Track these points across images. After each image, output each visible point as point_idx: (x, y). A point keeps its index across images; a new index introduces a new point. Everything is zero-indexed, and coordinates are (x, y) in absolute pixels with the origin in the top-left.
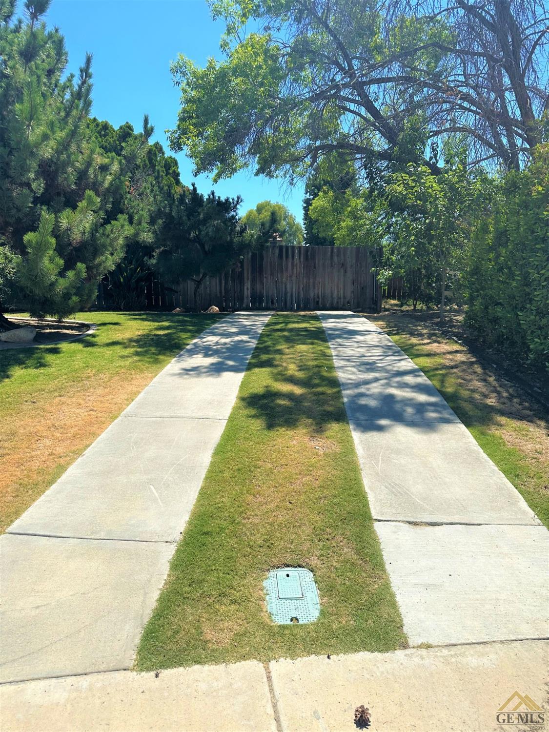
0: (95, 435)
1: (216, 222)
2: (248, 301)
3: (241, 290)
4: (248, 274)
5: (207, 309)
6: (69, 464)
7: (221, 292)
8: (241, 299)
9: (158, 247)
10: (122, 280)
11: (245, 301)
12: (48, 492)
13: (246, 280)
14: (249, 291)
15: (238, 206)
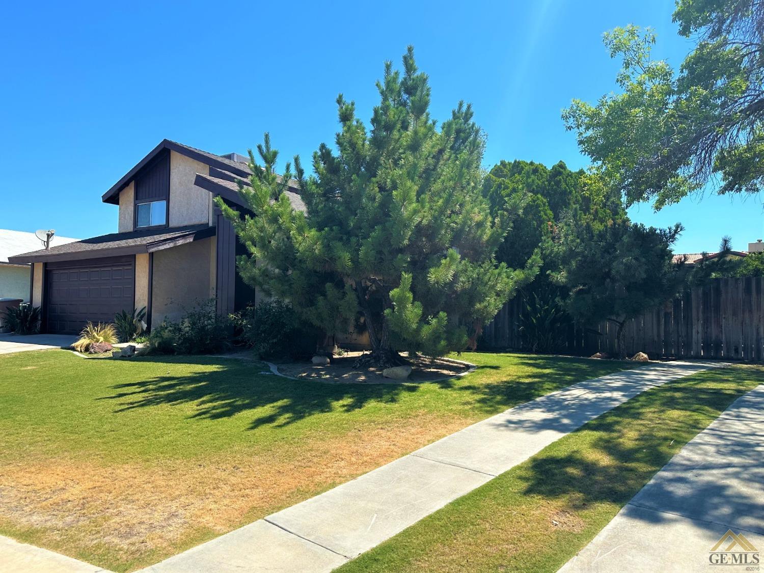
0: (378, 465)
1: (626, 259)
2: (697, 347)
3: (687, 333)
4: (698, 313)
5: (634, 355)
6: (340, 483)
7: (659, 336)
8: (688, 345)
9: (574, 287)
10: (534, 321)
11: (694, 346)
12: (310, 500)
13: (695, 321)
14: (700, 335)
15: (677, 236)
